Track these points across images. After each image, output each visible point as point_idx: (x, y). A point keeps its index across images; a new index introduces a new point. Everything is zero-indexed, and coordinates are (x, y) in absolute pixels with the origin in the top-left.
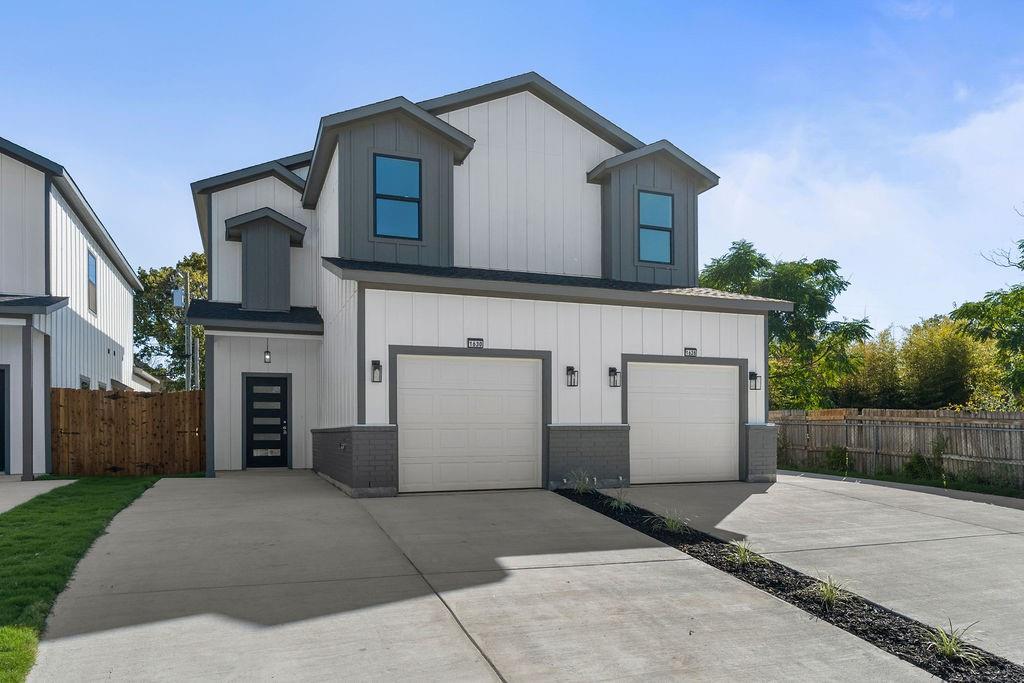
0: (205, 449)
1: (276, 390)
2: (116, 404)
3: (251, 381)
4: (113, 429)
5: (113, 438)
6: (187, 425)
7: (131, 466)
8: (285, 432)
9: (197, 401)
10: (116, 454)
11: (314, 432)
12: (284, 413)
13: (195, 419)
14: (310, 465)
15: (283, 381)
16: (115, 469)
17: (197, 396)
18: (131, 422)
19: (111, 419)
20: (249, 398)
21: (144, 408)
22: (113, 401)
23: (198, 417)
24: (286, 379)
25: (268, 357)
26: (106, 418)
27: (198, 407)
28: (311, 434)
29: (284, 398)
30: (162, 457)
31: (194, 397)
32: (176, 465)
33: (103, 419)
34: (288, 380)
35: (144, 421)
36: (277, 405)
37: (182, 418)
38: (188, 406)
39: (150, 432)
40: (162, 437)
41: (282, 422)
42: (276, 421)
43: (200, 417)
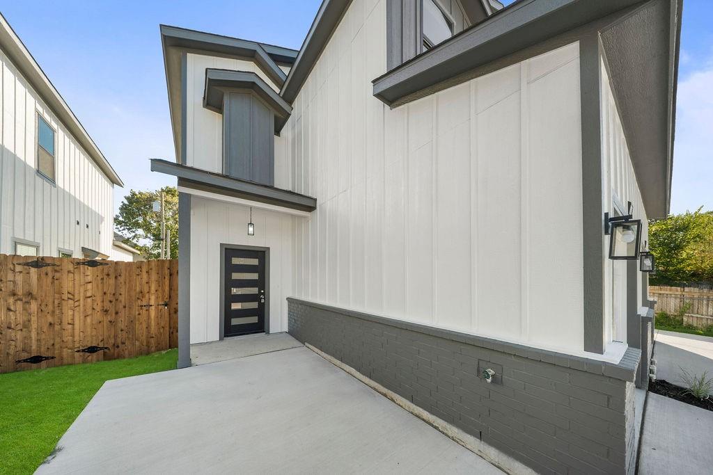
0: (176, 322)
1: (255, 262)
2: (39, 275)
3: (229, 252)
4: (34, 306)
5: (34, 319)
6: (153, 298)
7: (66, 352)
8: (263, 301)
9: (167, 272)
10: (38, 340)
11: (290, 300)
12: (262, 283)
13: (164, 291)
14: (286, 329)
15: (261, 254)
16: (37, 360)
17: (167, 265)
18: (65, 296)
19: (30, 294)
20: (228, 269)
21: (89, 279)
22: (33, 270)
23: (167, 289)
24: (264, 252)
25: (251, 229)
26: (20, 292)
27: (167, 278)
28: (286, 302)
29: (262, 269)
30: (116, 336)
31: (163, 267)
32: (137, 343)
33: (14, 295)
34: (266, 254)
35: (89, 294)
36: (255, 276)
37: (146, 289)
38: (154, 276)
39: (98, 308)
40: (117, 313)
41: (259, 291)
42: (254, 290)
43: (171, 289)
